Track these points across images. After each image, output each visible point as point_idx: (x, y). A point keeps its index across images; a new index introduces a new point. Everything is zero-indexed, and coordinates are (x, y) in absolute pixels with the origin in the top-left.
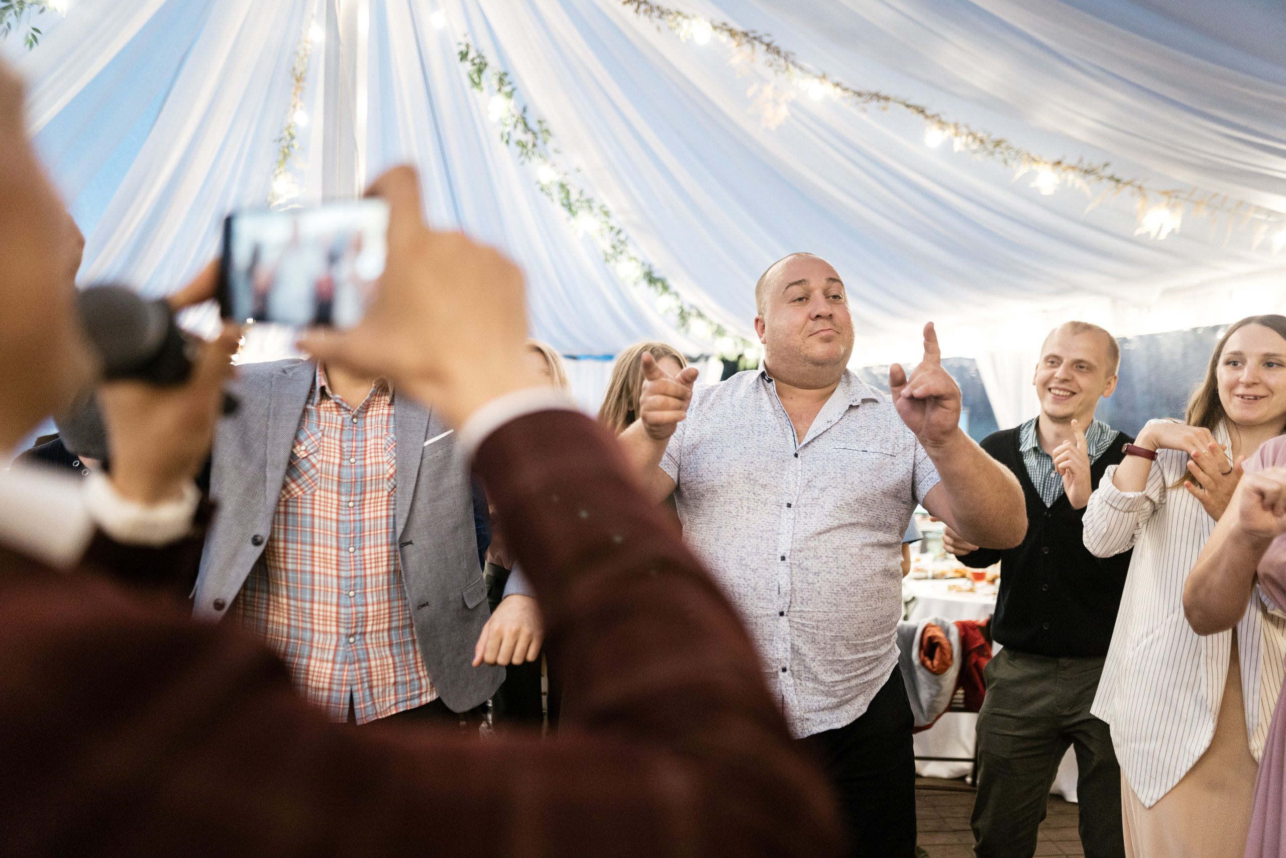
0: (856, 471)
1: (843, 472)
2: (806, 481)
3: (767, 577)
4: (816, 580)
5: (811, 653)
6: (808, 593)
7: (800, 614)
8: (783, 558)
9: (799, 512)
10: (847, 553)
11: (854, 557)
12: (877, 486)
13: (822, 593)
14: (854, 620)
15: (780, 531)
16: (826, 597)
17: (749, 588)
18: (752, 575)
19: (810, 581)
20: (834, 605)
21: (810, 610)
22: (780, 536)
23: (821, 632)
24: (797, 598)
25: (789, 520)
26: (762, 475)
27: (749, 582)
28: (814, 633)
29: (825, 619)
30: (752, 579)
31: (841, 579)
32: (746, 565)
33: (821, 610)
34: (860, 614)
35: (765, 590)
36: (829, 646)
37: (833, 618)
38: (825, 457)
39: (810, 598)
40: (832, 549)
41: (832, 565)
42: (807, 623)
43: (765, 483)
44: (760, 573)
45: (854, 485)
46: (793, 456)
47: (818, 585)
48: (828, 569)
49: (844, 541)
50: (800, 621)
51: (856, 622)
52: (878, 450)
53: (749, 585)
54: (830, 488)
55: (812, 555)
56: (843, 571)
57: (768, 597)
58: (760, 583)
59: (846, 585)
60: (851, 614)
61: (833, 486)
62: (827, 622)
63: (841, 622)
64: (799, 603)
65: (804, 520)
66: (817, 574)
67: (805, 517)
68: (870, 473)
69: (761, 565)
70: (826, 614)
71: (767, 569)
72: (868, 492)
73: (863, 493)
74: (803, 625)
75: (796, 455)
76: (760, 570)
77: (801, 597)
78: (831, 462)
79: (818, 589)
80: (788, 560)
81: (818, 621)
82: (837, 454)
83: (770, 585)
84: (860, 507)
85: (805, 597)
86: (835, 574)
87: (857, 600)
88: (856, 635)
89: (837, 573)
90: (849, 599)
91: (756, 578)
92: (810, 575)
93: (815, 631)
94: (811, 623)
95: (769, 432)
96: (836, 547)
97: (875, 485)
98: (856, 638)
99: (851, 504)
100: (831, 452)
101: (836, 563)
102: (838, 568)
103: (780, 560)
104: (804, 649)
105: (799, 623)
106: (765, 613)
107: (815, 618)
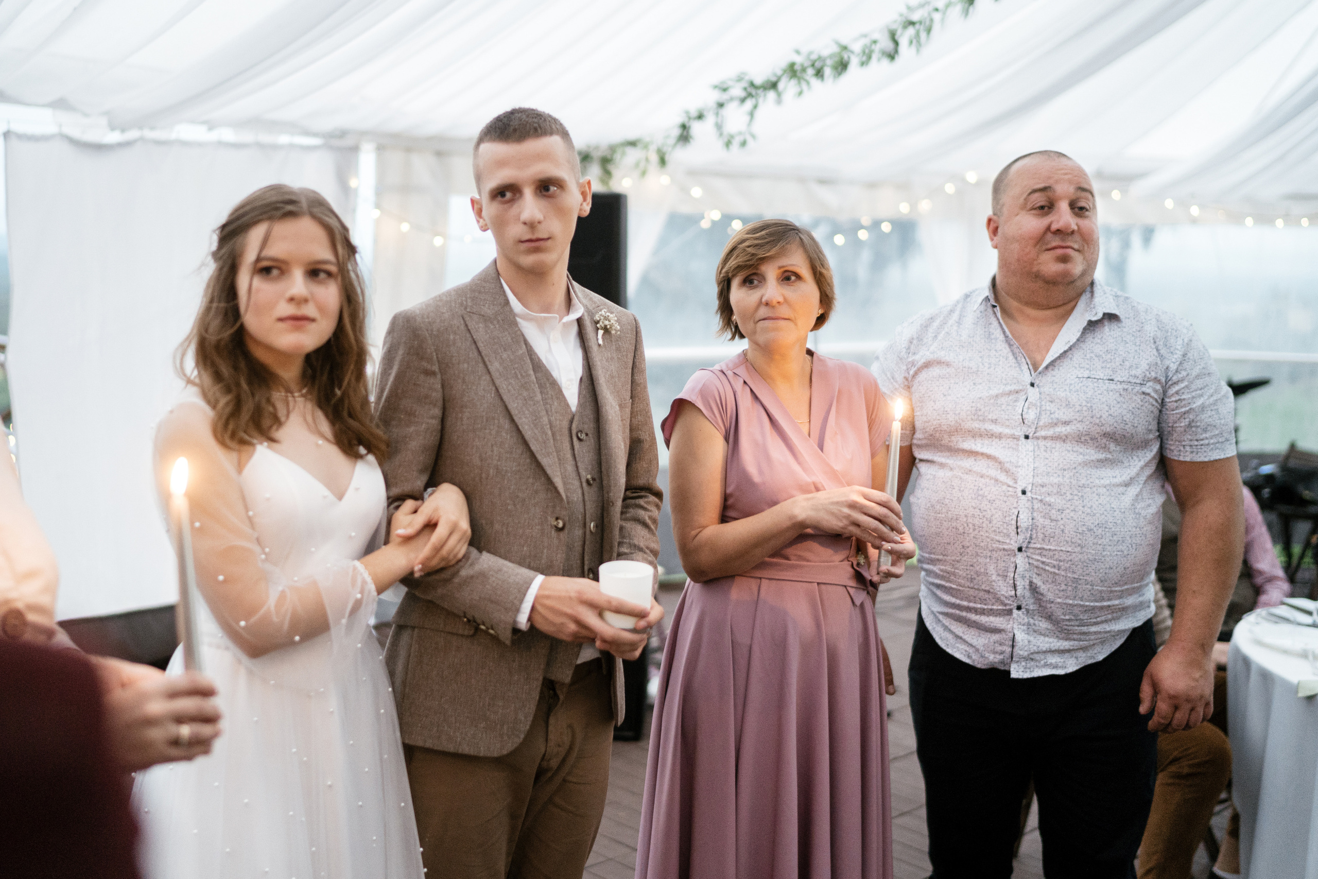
0: (1103, 403)
2: (1048, 413)
3: (1005, 510)
4: (1059, 518)
5: (1049, 594)
6: (1051, 530)
7: (1040, 551)
8: (1024, 492)
9: (1038, 445)
10: (1094, 492)
11: (1101, 497)
12: (1128, 420)
13: (1066, 531)
14: (1100, 563)
15: (1020, 464)
16: (1070, 535)
17: (985, 519)
18: (989, 506)
19: (1054, 517)
20: (1079, 545)
21: (1052, 548)
22: (1019, 470)
23: (1063, 573)
24: (1039, 534)
25: (1028, 453)
27: (984, 513)
28: (1054, 573)
29: (1067, 559)
30: (988, 510)
31: (1087, 519)
32: (983, 496)
33: (1063, 549)
34: (1108, 559)
35: (1002, 523)
36: (1070, 588)
37: (1076, 559)
38: (1066, 387)
39: (1052, 535)
40: (1077, 487)
41: (1077, 503)
42: (1048, 561)
44: (997, 505)
45: (1102, 419)
46: (1029, 386)
47: (1062, 522)
48: (1073, 507)
49: (1091, 480)
50: (1039, 558)
51: (1103, 566)
52: (1125, 378)
53: (984, 516)
54: (1075, 422)
55: (1055, 491)
56: (1088, 510)
57: (1005, 531)
58: (997, 516)
59: (1092, 526)
60: (1097, 558)
61: (1078, 419)
62: (1070, 563)
63: (1085, 564)
64: (1040, 540)
65: (1045, 454)
66: (1061, 511)
67: (1045, 451)
68: (1119, 406)
69: (999, 497)
70: (1069, 554)
71: (1006, 502)
72: (1118, 427)
73: (1112, 428)
74: (1043, 563)
75: (1032, 385)
76: (997, 502)
77: (1044, 534)
78: (1075, 394)
79: (1062, 527)
80: (1028, 494)
81: (1060, 561)
82: (1080, 384)
83: (1007, 518)
84: (1108, 443)
85: (1047, 534)
86: (1080, 513)
87: (1105, 543)
88: (1102, 581)
89: (1083, 512)
90: (1096, 541)
91: (992, 510)
92: (1053, 511)
93: (1057, 571)
94: (1052, 562)
95: (1001, 363)
96: (1081, 485)
97: (1125, 419)
98: (1101, 584)
99: (1097, 438)
100: (1073, 382)
101: (1081, 502)
102: (1083, 507)
103: (1020, 494)
104: (1043, 588)
105: (1038, 560)
106: (1001, 547)
107: (1056, 557)
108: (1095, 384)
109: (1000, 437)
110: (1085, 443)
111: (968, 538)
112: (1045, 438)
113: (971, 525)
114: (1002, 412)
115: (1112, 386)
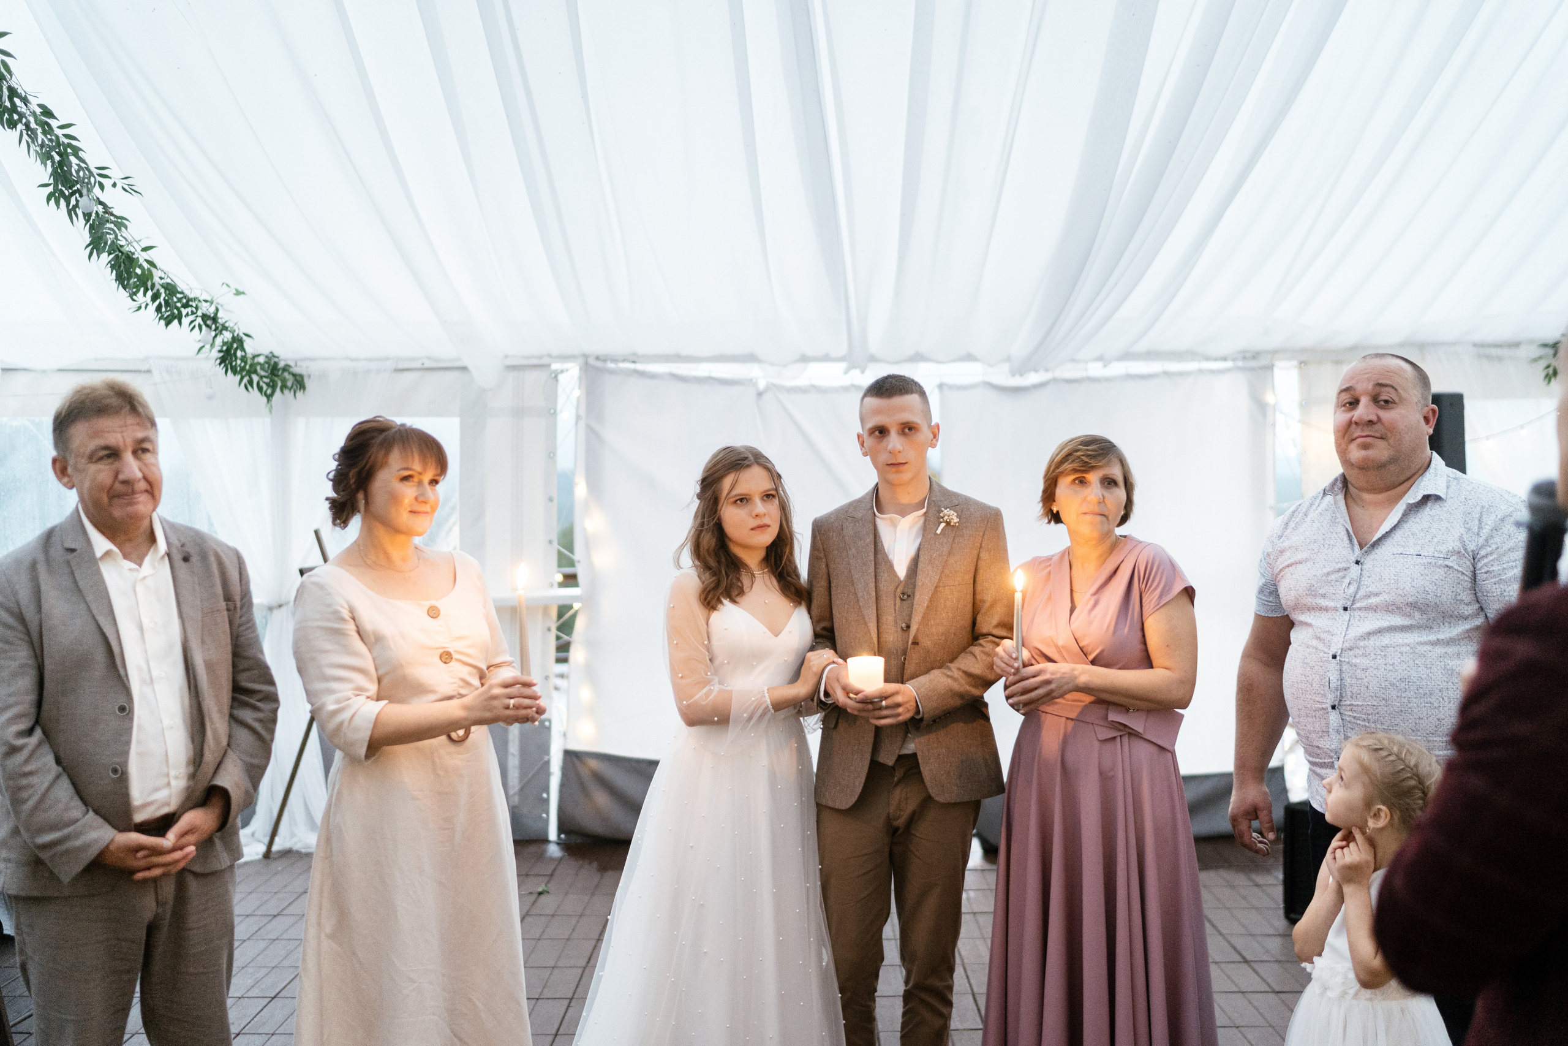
0: (1408, 576)
1: (1396, 578)
2: (1365, 587)
3: (1321, 674)
4: (1364, 676)
6: (1357, 688)
7: (1351, 707)
8: (1335, 657)
9: (1354, 615)
11: (1404, 654)
13: (1370, 688)
15: (1335, 632)
16: (1374, 691)
18: (1310, 672)
19: (1359, 677)
20: (1383, 699)
21: (1360, 703)
22: (1334, 638)
23: (1373, 725)
24: (1347, 692)
25: (1343, 622)
27: (1308, 678)
28: (1365, 726)
29: (1374, 712)
30: (1310, 676)
31: (1389, 675)
32: (1307, 664)
33: (1370, 703)
34: (1414, 710)
35: (1319, 685)
37: (1383, 712)
38: (1383, 564)
39: (1358, 692)
40: (1381, 648)
41: (1379, 662)
42: (1358, 716)
43: (1324, 592)
44: (1315, 671)
45: (1405, 591)
46: (1355, 564)
47: (1366, 680)
48: (1376, 665)
49: (1395, 640)
50: (1351, 714)
51: (1409, 716)
52: (1431, 553)
53: (1307, 682)
54: (1384, 593)
55: (1361, 653)
56: (1391, 667)
57: (1322, 692)
58: (1316, 680)
59: (1395, 681)
60: (1403, 709)
61: (1386, 591)
62: (1377, 715)
63: (1392, 715)
64: (1349, 697)
65: (1358, 622)
67: (1359, 620)
68: (1422, 578)
69: (1317, 663)
70: (1375, 707)
71: (1322, 667)
72: (1419, 597)
73: (1413, 598)
74: (1354, 717)
75: (1357, 562)
76: (1316, 668)
77: (1351, 692)
78: (1388, 569)
79: (1366, 684)
80: (1338, 658)
81: (1368, 714)
82: (1394, 560)
83: (1323, 681)
85: (1354, 691)
86: (1383, 670)
87: (1410, 696)
89: (1386, 670)
90: (1399, 694)
91: (1313, 675)
92: (1359, 671)
93: (1367, 724)
94: (1362, 716)
95: (1338, 543)
96: (1385, 646)
97: (1427, 589)
99: (1401, 608)
100: (1388, 558)
101: (1384, 661)
102: (1385, 665)
103: (1331, 658)
105: (1350, 716)
106: (1321, 706)
107: (1365, 711)
108: (1405, 560)
109: (1326, 609)
110: (1392, 612)
111: (1299, 701)
112: (1360, 609)
113: (1300, 690)
114: (1331, 588)
115: (1419, 560)
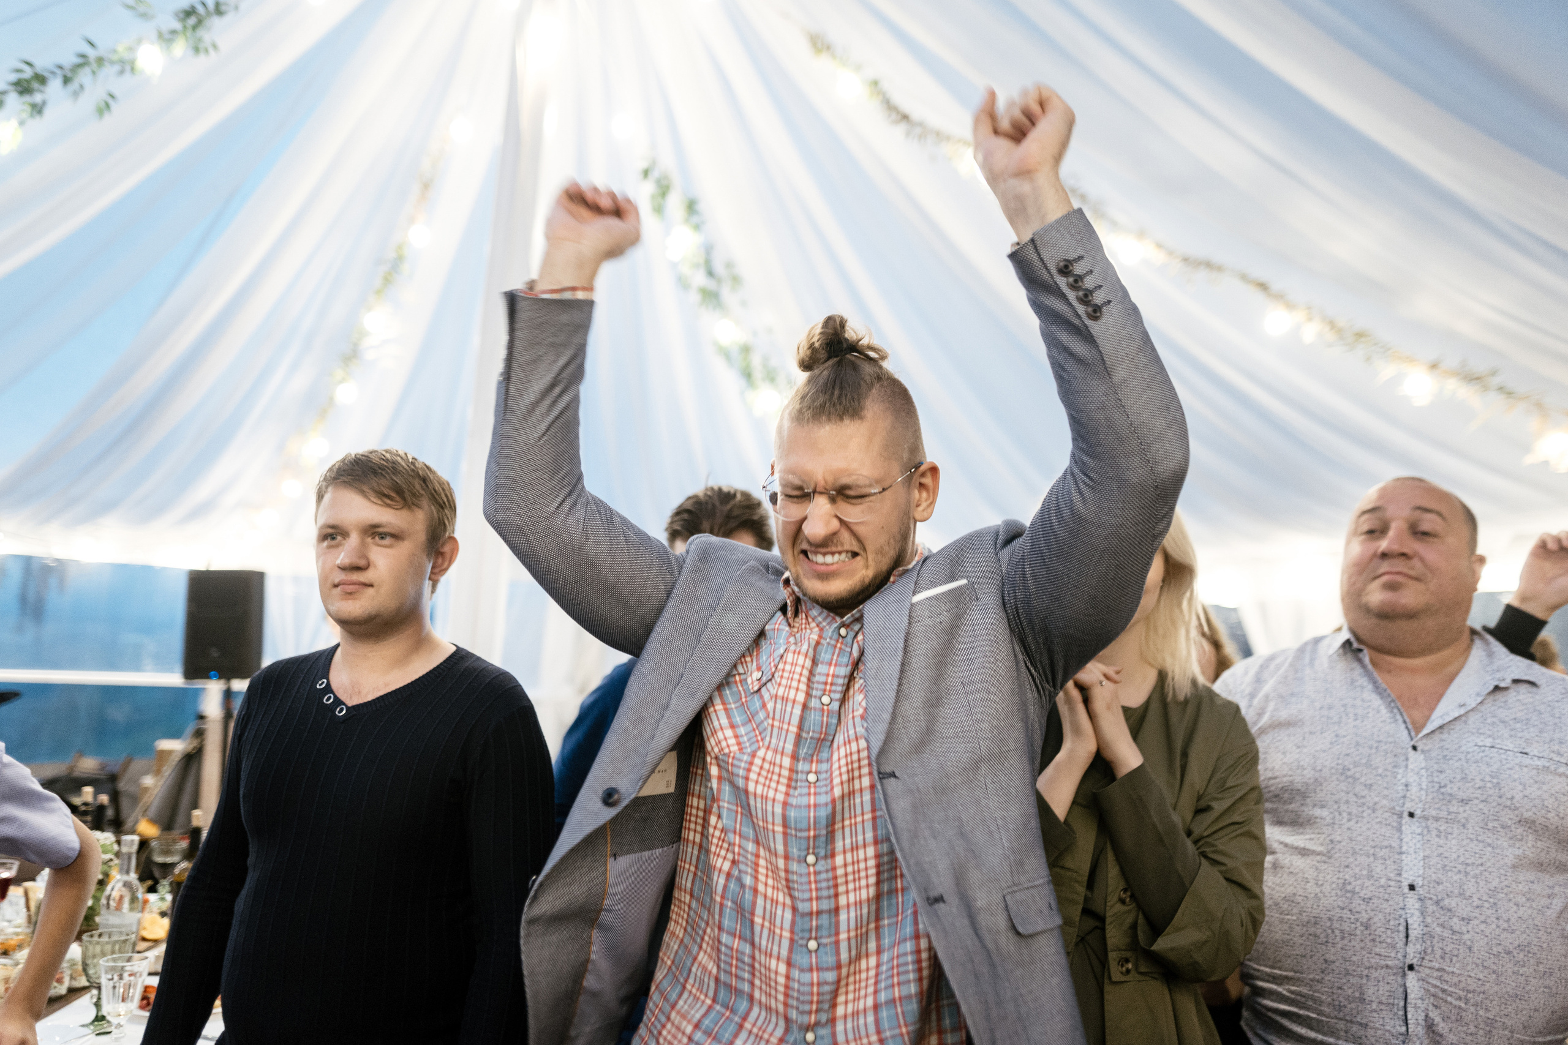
0: (1515, 781)
1: (1495, 781)
2: (1437, 786)
3: (1387, 911)
4: (1464, 929)
5: (1452, 1036)
6: (1452, 946)
7: (1439, 974)
8: (1412, 887)
9: (1427, 827)
10: (1510, 900)
12: (1550, 806)
13: (1475, 949)
14: (1523, 1002)
15: (1403, 850)
16: (1480, 956)
17: (1358, 924)
18: (1363, 907)
19: (1456, 928)
20: (1494, 972)
21: (1456, 971)
22: (1404, 856)
23: (1472, 1009)
24: (1435, 948)
25: (1414, 835)
26: (1365, 772)
27: (1357, 916)
28: (1460, 1007)
29: (1478, 990)
30: (1363, 912)
31: (1503, 936)
32: (1353, 892)
33: (1471, 974)
34: (1533, 997)
35: (1383, 930)
36: (1481, 1032)
37: (1491, 992)
38: (1462, 756)
39: (1455, 952)
41: (1489, 912)
42: (1450, 989)
43: (1369, 782)
44: (1375, 905)
45: (1515, 801)
46: (1410, 749)
47: (1467, 936)
48: (1483, 917)
50: (1438, 984)
51: (1526, 1007)
52: (1545, 754)
53: (1357, 920)
54: (1476, 801)
55: (1456, 892)
56: (1505, 925)
57: (1389, 940)
58: (1376, 919)
59: (1511, 948)
60: (1518, 993)
61: (1481, 798)
62: (1481, 996)
63: (1503, 1000)
64: (1437, 956)
65: (1437, 839)
66: (1466, 921)
67: (1438, 836)
68: (1536, 786)
69: (1377, 894)
70: (1480, 983)
71: (1387, 900)
72: (1538, 813)
73: (1530, 813)
74: (1444, 991)
75: (1414, 748)
76: (1375, 900)
77: (1442, 949)
78: (1474, 765)
79: (1468, 943)
80: (1419, 890)
81: (1469, 991)
82: (1481, 754)
83: (1392, 923)
84: (1525, 833)
85: (1448, 949)
86: (1494, 926)
87: (1528, 974)
88: (1524, 1027)
89: (1498, 927)
90: (1516, 969)
91: (1369, 912)
92: (1455, 919)
93: (1463, 1005)
94: (1457, 991)
95: (1370, 715)
97: (1546, 804)
99: (1509, 827)
100: (1470, 750)
101: (1494, 912)
102: (1497, 919)
103: (1406, 890)
104: (1442, 1027)
105: (1436, 986)
106: (1383, 963)
107: (1463, 985)
108: (1504, 756)
109: (1373, 808)
111: (1333, 949)
112: (1437, 820)
113: (1337, 932)
114: (1378, 778)
115: (1527, 761)
